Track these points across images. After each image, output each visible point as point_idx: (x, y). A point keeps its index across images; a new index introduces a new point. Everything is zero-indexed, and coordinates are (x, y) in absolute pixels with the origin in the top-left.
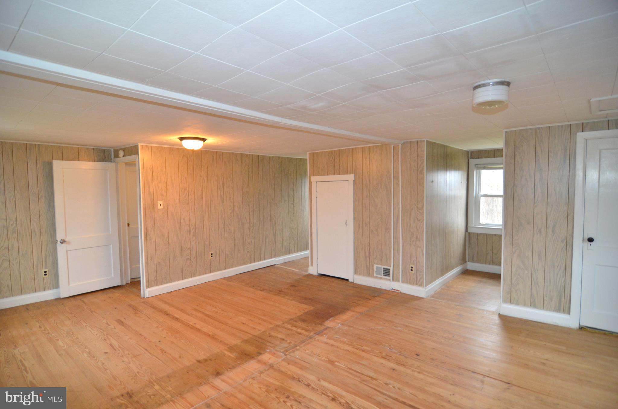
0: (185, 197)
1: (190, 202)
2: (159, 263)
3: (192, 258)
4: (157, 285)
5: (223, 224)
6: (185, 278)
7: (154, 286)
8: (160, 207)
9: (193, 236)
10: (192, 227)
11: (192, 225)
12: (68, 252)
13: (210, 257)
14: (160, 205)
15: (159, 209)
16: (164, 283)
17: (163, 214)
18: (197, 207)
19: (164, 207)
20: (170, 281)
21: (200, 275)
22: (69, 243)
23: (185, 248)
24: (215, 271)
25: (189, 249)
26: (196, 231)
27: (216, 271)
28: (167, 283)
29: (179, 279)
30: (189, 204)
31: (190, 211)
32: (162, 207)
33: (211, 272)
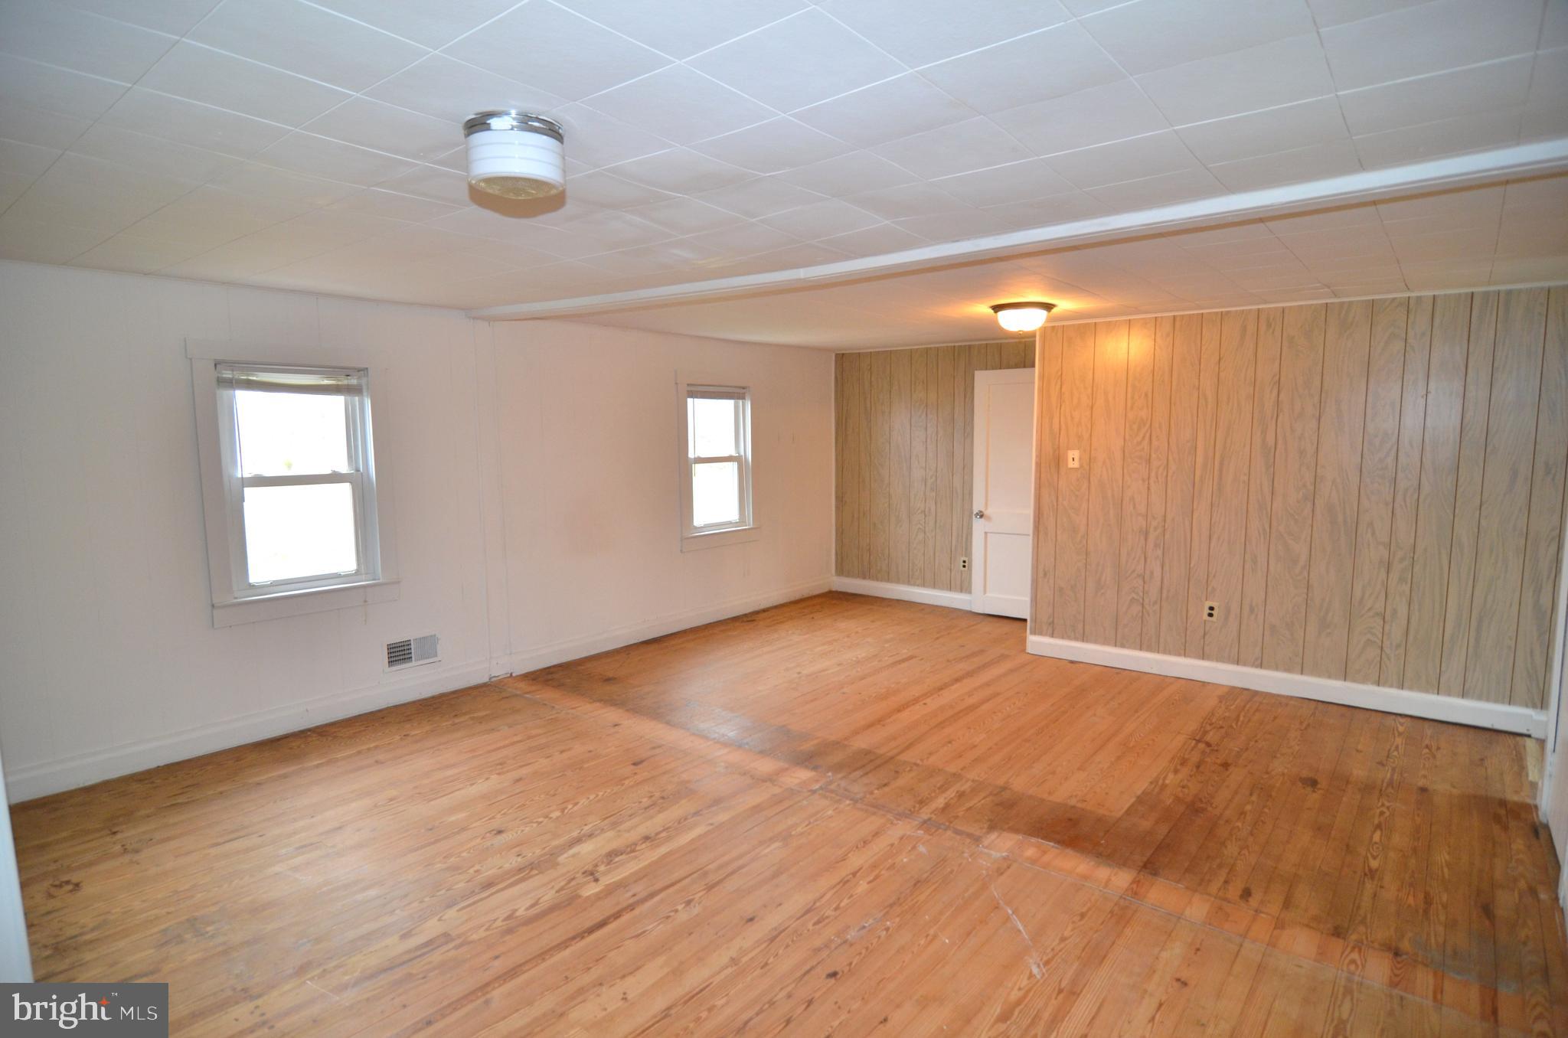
0: (1139, 443)
1: (1153, 456)
2: (1061, 589)
3: (1146, 601)
4: (1052, 636)
5: (1264, 530)
6: (1123, 646)
7: (1046, 635)
8: (1071, 464)
9: (1156, 546)
10: (1154, 523)
11: (1154, 518)
12: (989, 534)
13: (1205, 617)
14: (1073, 458)
15: (1071, 469)
16: (1069, 638)
17: (1078, 480)
18: (1174, 473)
19: (1081, 466)
20: (1084, 638)
21: (1167, 651)
22: (989, 519)
23: (1129, 572)
24: (1219, 659)
25: (1139, 576)
26: (1167, 536)
27: (1223, 662)
28: (1076, 639)
29: (1105, 642)
30: (1149, 461)
31: (1152, 481)
32: (1076, 464)
33: (1203, 656)
